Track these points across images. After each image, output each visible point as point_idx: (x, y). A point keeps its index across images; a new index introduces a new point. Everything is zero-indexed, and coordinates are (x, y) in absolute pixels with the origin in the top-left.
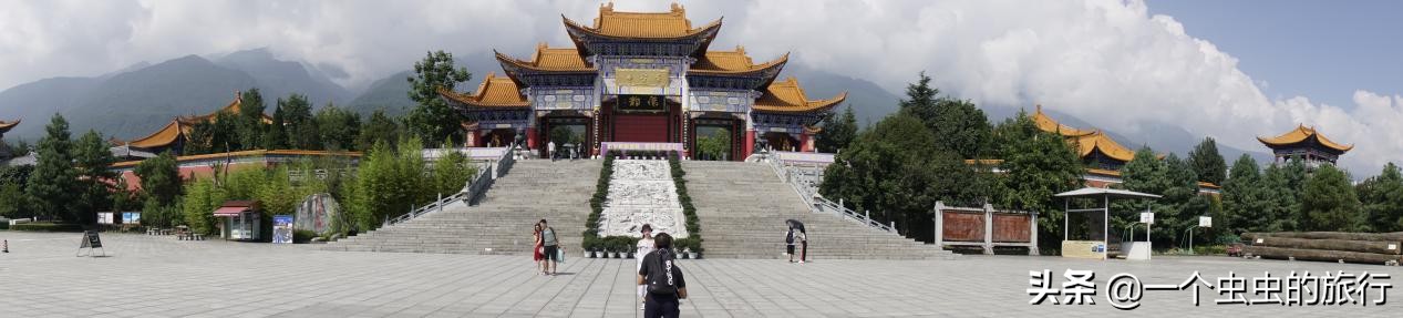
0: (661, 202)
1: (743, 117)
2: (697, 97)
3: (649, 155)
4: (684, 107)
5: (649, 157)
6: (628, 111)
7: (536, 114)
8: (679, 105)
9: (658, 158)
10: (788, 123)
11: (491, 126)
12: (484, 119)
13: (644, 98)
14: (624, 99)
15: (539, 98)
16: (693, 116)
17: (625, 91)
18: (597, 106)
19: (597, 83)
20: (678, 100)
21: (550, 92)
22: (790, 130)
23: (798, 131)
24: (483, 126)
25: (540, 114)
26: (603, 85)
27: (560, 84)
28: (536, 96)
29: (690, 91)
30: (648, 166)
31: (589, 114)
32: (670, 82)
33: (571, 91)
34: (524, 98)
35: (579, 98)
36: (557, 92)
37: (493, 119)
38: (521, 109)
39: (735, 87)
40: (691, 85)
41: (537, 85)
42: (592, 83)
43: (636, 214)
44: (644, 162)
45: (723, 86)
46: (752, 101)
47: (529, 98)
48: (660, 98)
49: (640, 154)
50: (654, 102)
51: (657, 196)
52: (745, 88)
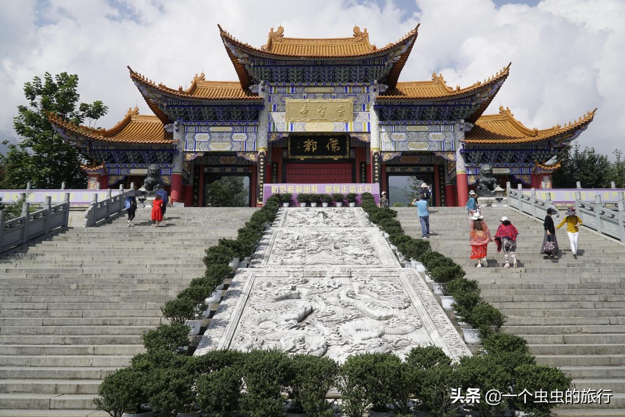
0: (360, 259)
1: (451, 157)
2: (390, 133)
3: (332, 201)
4: (374, 147)
5: (331, 204)
6: (302, 158)
7: (184, 157)
8: (367, 145)
9: (345, 205)
10: (512, 161)
11: (124, 172)
12: (113, 162)
13: (322, 138)
14: (298, 139)
15: (188, 137)
16: (386, 157)
17: (298, 128)
18: (262, 147)
19: (263, 118)
20: (365, 138)
21: (203, 129)
22: (516, 171)
23: (525, 171)
24: (112, 171)
25: (189, 157)
26: (270, 121)
27: (215, 119)
28: (185, 133)
29: (380, 125)
30: (330, 214)
31: (252, 157)
32: (355, 115)
33: (230, 129)
34: (169, 135)
35: (239, 137)
36: (212, 129)
37: (127, 162)
38: (163, 148)
39: (438, 118)
40: (381, 117)
41: (187, 119)
42: (256, 118)
43: (312, 281)
44: (325, 207)
45: (422, 119)
46: (461, 136)
47: (176, 136)
48: (343, 137)
49: (318, 200)
50: (334, 144)
51: (351, 250)
52: (451, 119)
